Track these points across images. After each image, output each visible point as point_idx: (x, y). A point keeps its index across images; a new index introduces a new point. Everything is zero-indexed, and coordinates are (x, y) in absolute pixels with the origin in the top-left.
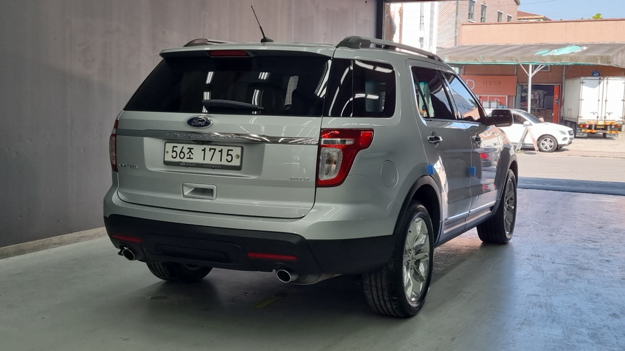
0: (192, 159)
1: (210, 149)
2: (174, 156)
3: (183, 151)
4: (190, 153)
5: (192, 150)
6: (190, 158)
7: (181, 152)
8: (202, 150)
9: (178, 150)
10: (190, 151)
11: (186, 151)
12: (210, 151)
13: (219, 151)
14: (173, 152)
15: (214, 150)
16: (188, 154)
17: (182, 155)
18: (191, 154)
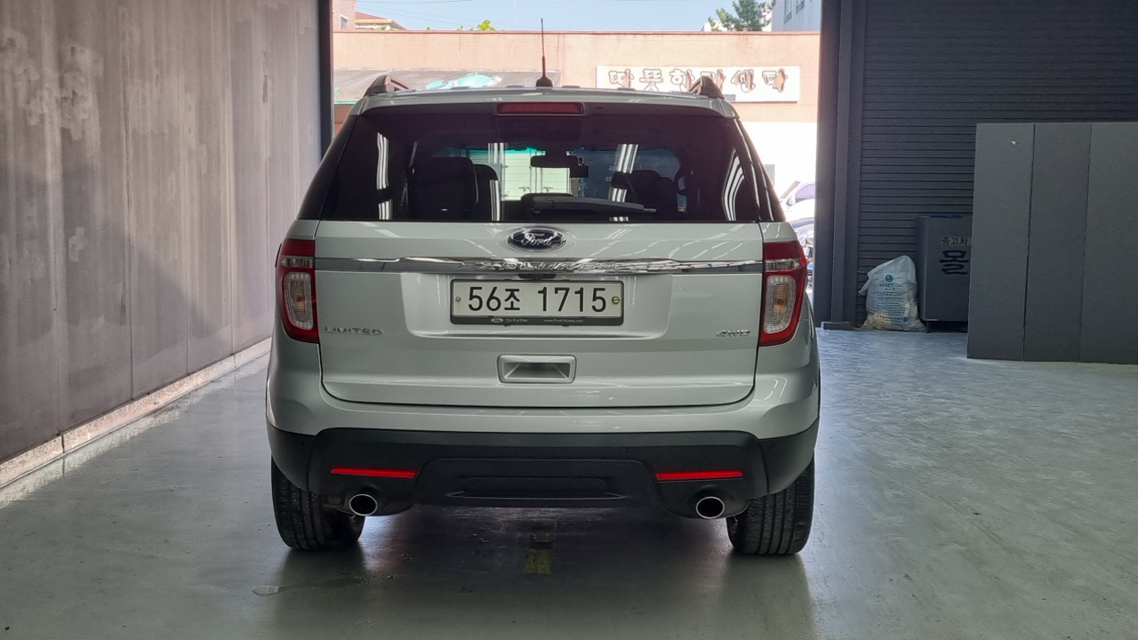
0: (518, 309)
1: (557, 290)
2: (477, 306)
3: (495, 295)
4: (512, 299)
5: (515, 293)
6: (512, 308)
7: (491, 297)
8: (539, 292)
9: (484, 294)
10: (512, 295)
11: (502, 294)
12: (556, 292)
13: (576, 293)
14: (471, 299)
15: (565, 291)
16: (506, 300)
17: (494, 304)
18: (514, 301)
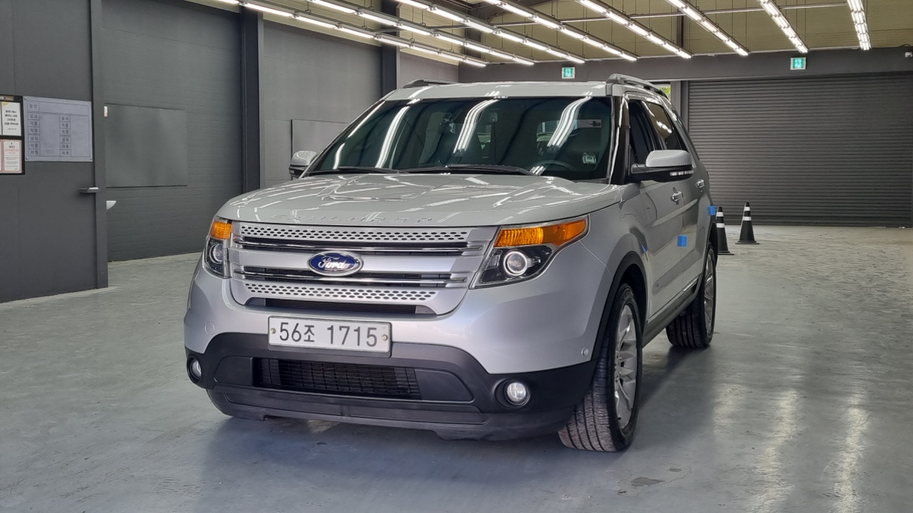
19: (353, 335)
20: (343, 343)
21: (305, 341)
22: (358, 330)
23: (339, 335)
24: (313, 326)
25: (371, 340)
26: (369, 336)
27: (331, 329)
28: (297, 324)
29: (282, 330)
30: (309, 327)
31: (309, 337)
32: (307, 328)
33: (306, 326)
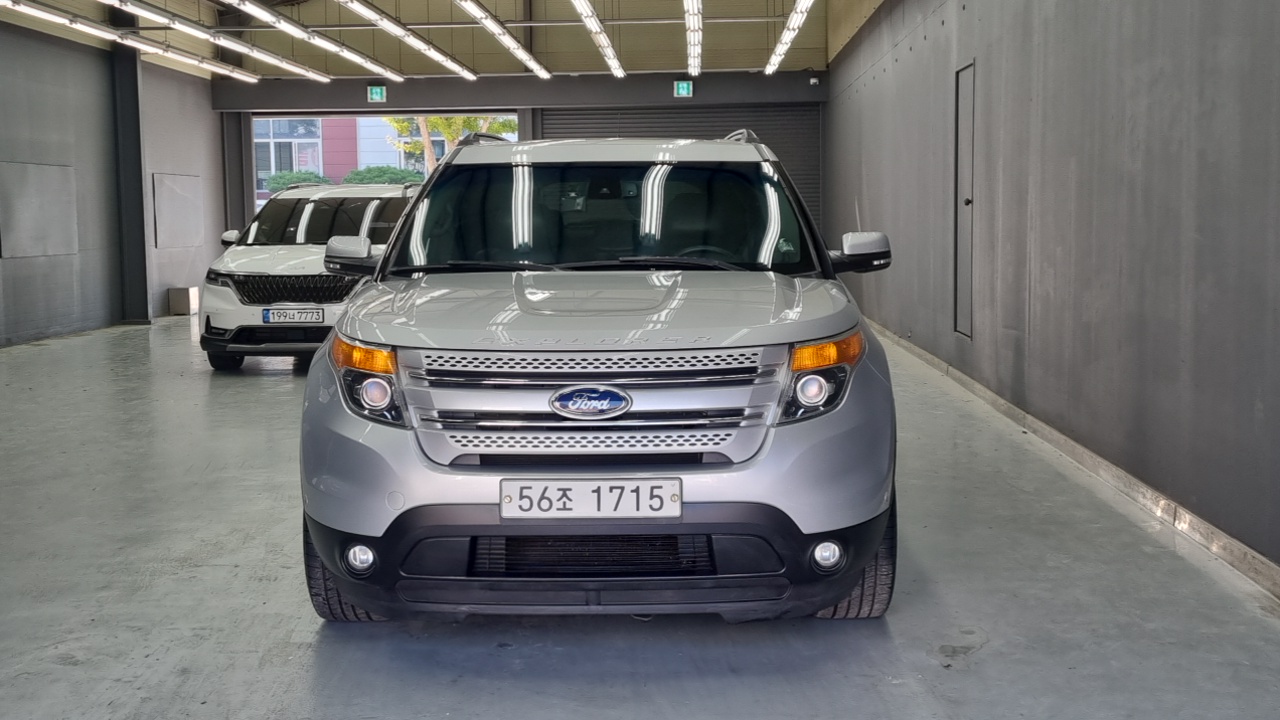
19: (629, 498)
20: (615, 509)
21: (558, 509)
22: (637, 491)
23: (609, 499)
24: (570, 490)
25: (656, 503)
26: (652, 497)
27: (598, 491)
28: (546, 489)
29: (522, 497)
30: (564, 491)
31: (564, 503)
32: (561, 493)
33: (559, 490)
